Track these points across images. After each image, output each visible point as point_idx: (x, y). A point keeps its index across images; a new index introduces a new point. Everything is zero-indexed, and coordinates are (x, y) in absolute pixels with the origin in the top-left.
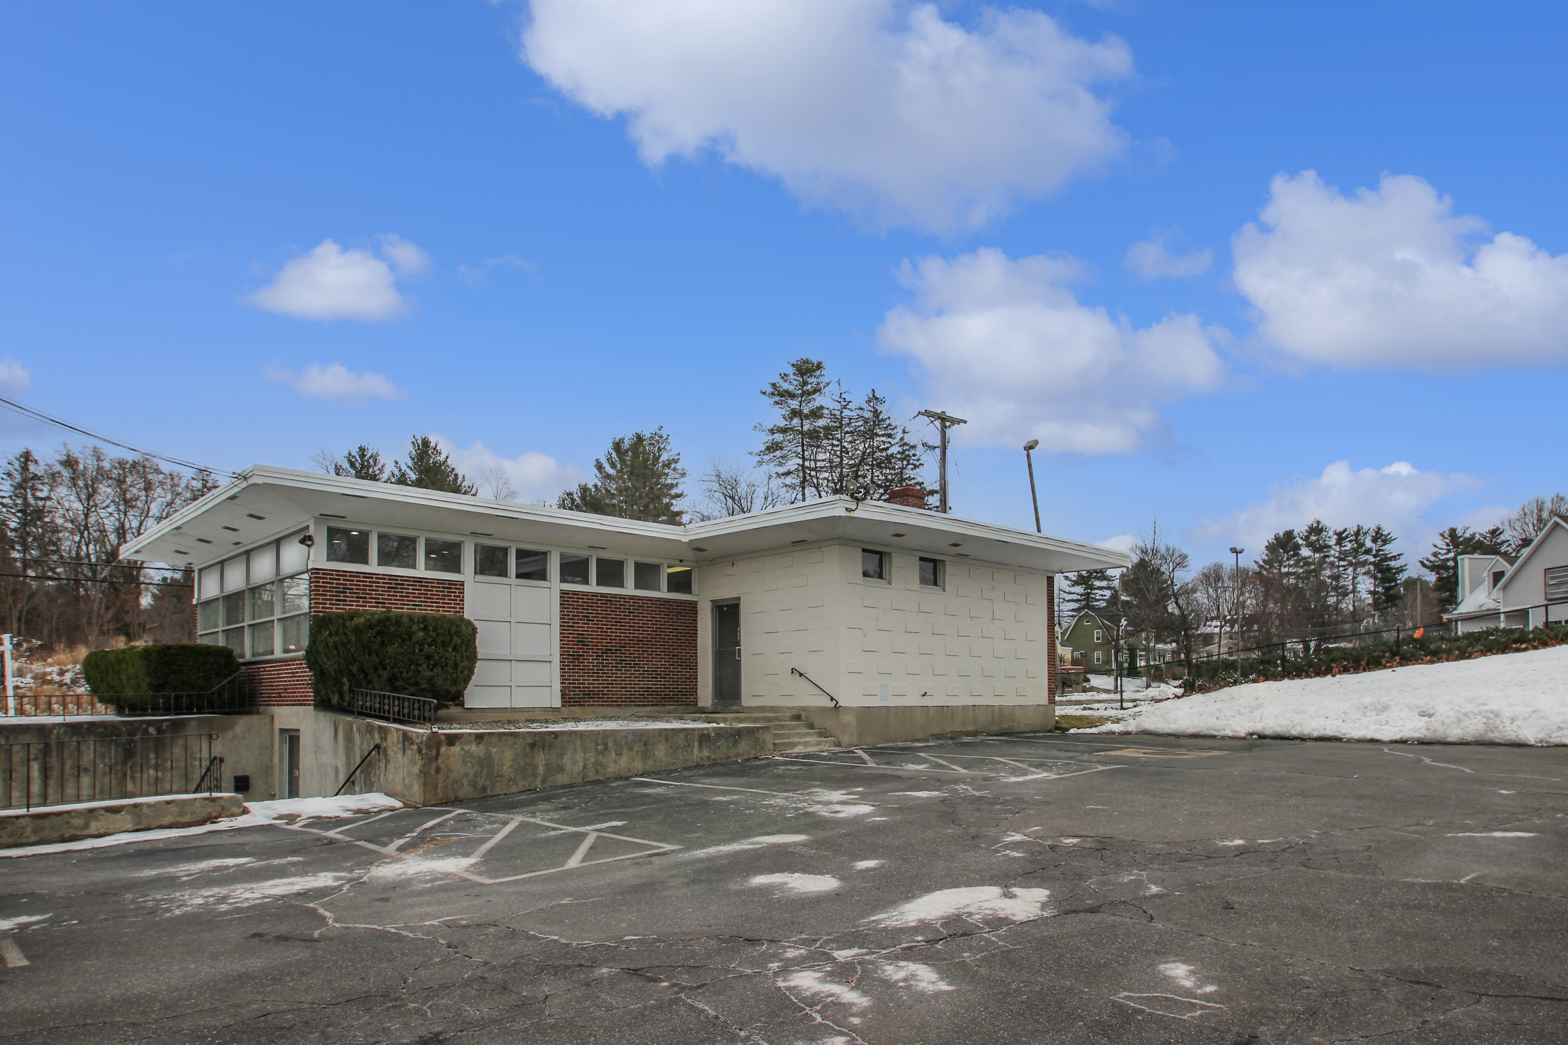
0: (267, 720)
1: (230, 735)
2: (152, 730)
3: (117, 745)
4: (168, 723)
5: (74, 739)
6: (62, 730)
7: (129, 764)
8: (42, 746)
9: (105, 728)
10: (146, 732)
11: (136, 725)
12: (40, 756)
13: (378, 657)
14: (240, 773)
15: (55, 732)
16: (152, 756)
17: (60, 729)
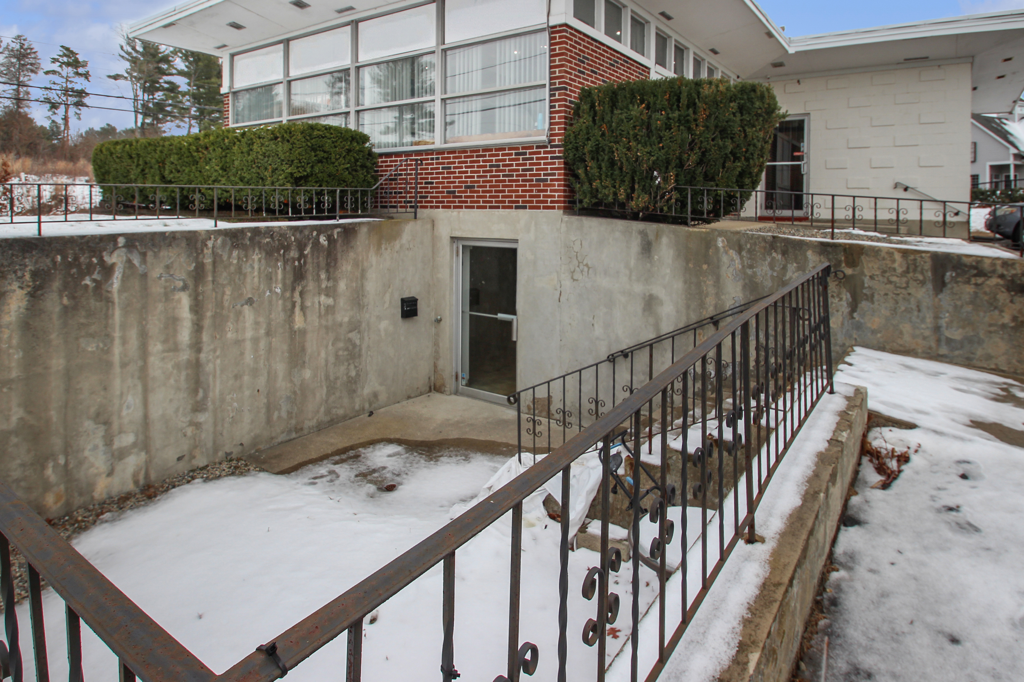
0: (429, 226)
1: (397, 245)
2: (323, 240)
3: (285, 262)
4: (339, 230)
5: (235, 253)
6: (219, 241)
7: (299, 289)
8: (192, 267)
9: (272, 237)
10: (316, 243)
11: (306, 232)
12: (190, 283)
13: (733, 142)
14: (406, 295)
15: (210, 244)
16: (323, 276)
17: (216, 240)
